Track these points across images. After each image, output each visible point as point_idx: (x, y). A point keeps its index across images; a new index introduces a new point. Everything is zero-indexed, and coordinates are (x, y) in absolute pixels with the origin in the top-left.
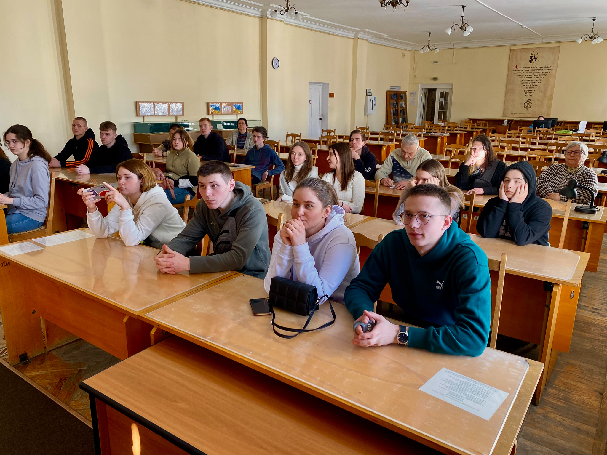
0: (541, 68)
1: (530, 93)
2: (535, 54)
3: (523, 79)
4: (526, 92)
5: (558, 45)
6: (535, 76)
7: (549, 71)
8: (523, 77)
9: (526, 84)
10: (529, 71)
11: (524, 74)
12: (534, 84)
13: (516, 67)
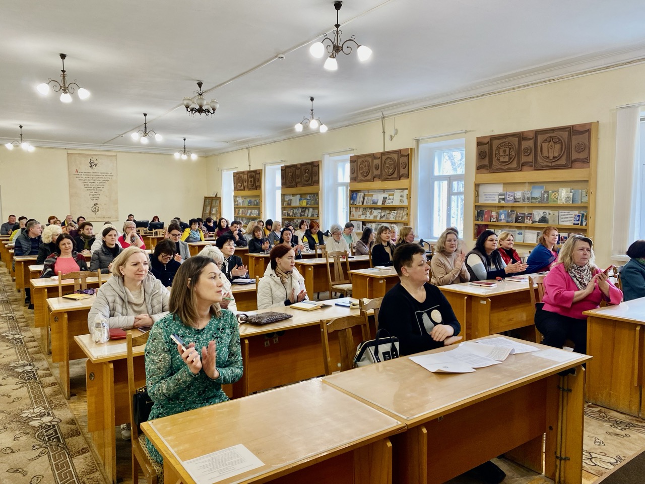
0: (103, 174)
1: (95, 197)
2: (94, 160)
3: (85, 184)
4: (91, 196)
5: (114, 154)
6: (99, 182)
7: (110, 177)
8: (85, 181)
9: (90, 189)
10: (91, 176)
11: (86, 179)
12: (98, 189)
13: (77, 171)
